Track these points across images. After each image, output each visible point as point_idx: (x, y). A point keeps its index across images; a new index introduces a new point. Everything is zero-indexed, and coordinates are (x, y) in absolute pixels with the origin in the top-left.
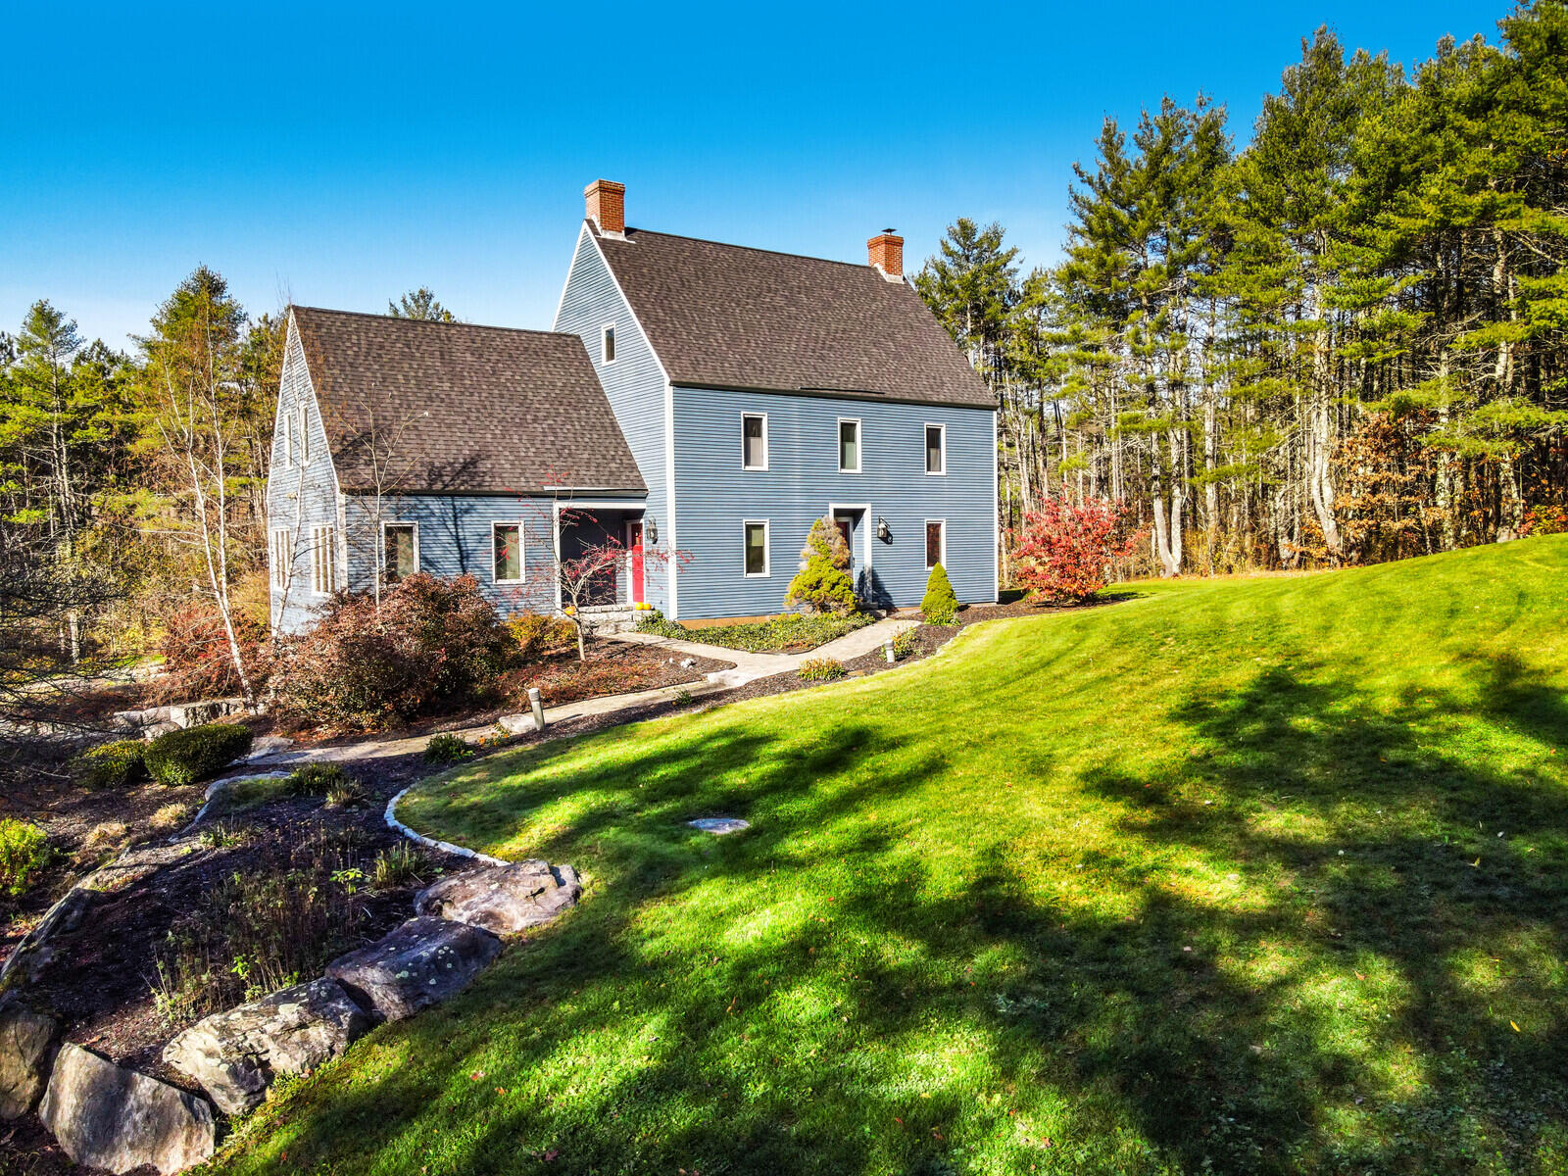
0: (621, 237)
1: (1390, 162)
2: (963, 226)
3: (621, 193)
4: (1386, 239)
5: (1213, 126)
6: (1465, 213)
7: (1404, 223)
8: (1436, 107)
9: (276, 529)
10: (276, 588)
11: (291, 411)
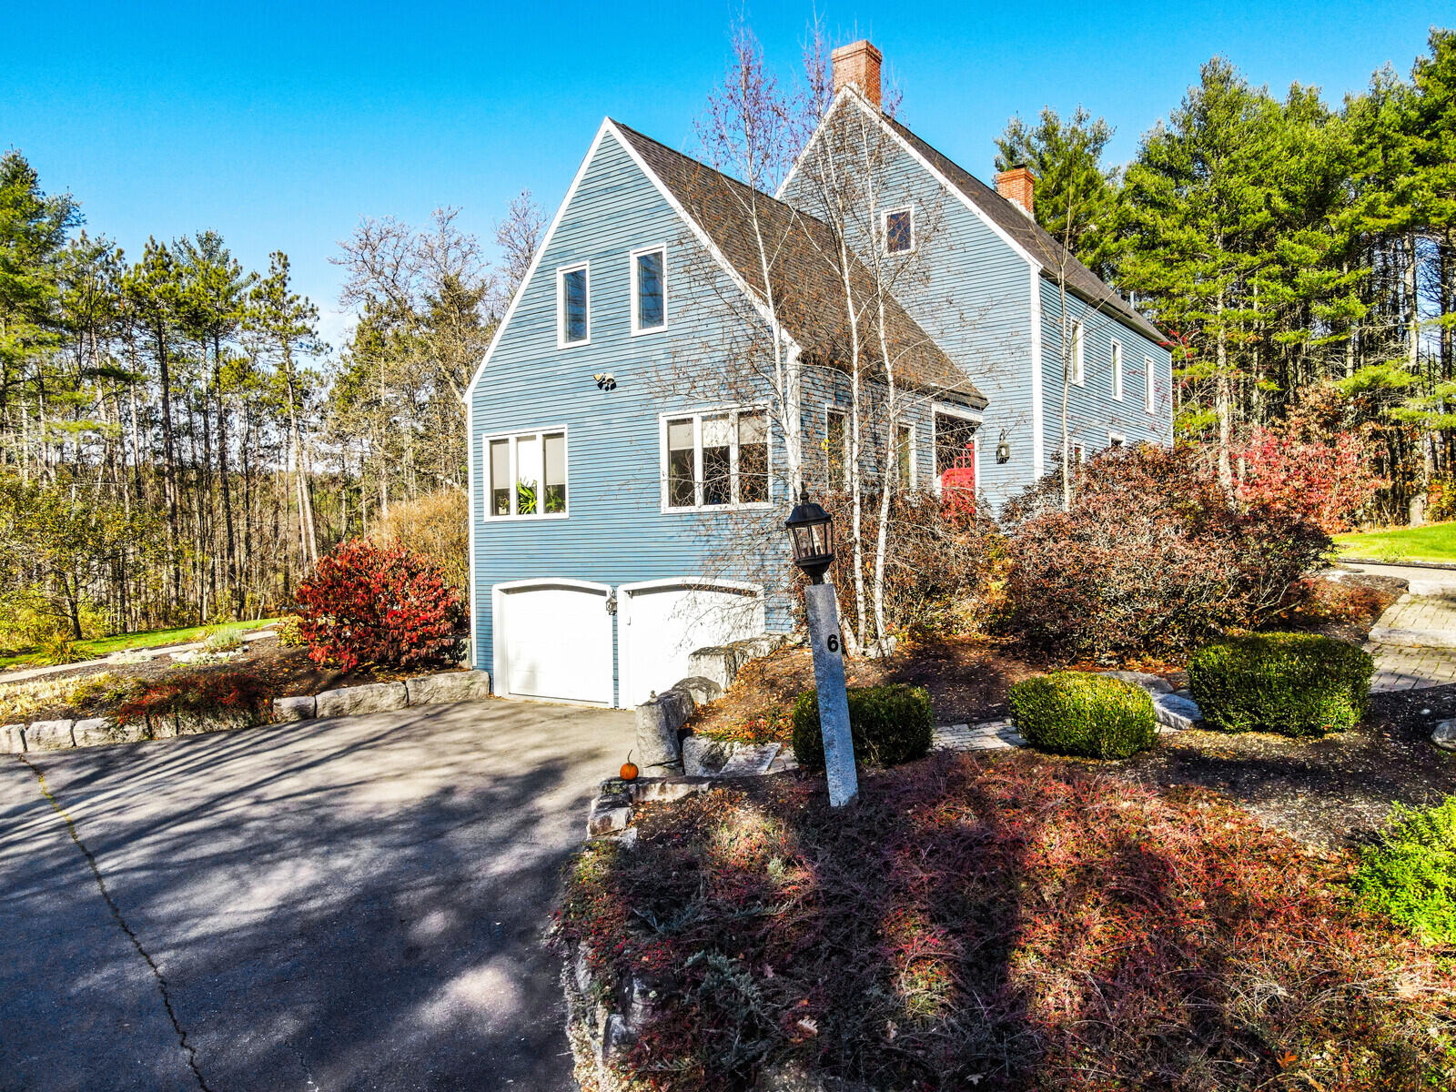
3: (881, 63)
9: (498, 435)
10: (488, 517)
11: (585, 265)
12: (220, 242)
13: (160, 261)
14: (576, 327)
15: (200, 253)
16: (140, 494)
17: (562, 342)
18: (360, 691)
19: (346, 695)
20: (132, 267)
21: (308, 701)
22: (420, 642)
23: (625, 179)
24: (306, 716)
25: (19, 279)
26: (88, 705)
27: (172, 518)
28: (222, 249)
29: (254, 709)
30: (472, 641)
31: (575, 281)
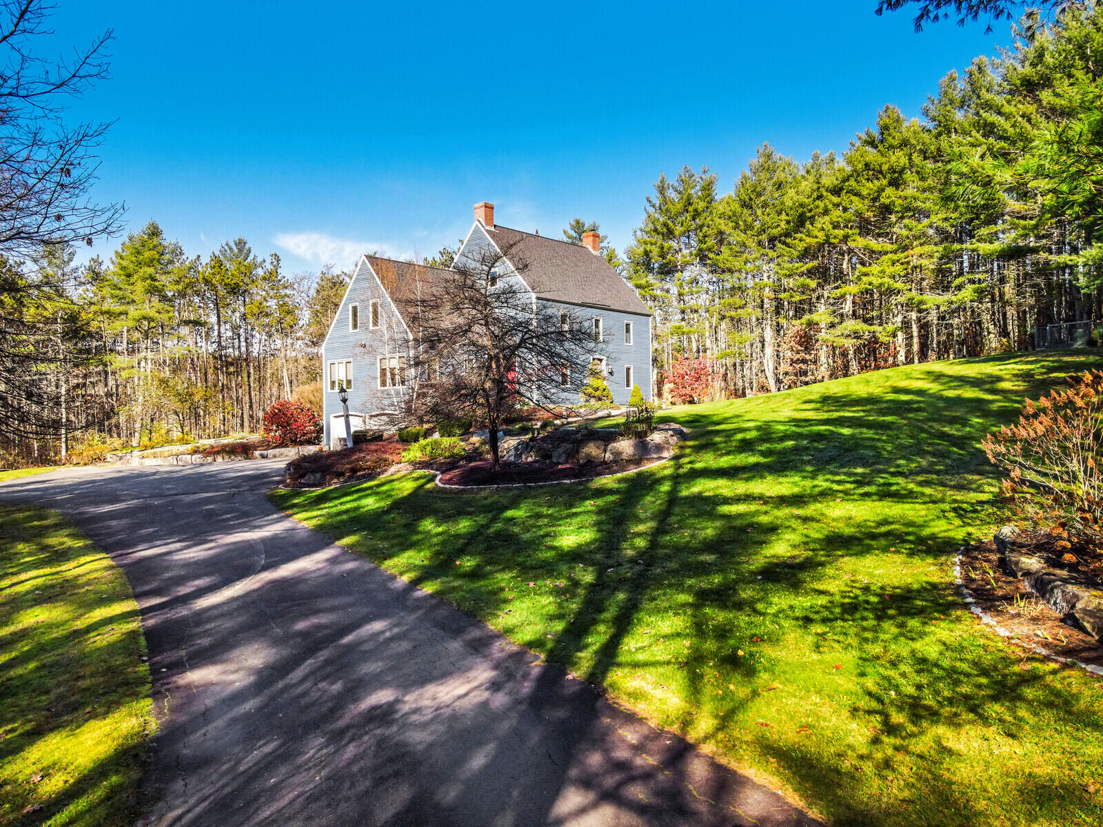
0: (493, 229)
1: (801, 210)
2: (578, 222)
3: (492, 208)
4: (801, 246)
5: (710, 184)
6: (835, 237)
7: (808, 240)
8: (819, 188)
9: (332, 362)
10: (329, 391)
11: (357, 304)
12: (245, 243)
13: (218, 263)
14: (355, 326)
15: (236, 250)
16: (206, 380)
17: (351, 330)
18: (283, 450)
19: (277, 451)
20: (204, 264)
21: (265, 452)
22: (304, 434)
23: (368, 276)
24: (263, 457)
25: (157, 284)
26: (195, 451)
27: (222, 390)
28: (247, 246)
29: (247, 454)
30: (324, 435)
31: (355, 309)
